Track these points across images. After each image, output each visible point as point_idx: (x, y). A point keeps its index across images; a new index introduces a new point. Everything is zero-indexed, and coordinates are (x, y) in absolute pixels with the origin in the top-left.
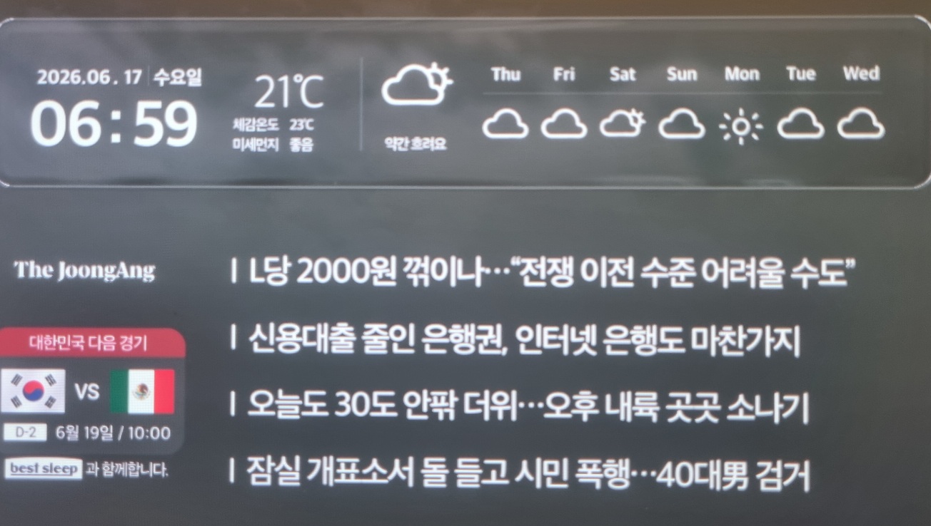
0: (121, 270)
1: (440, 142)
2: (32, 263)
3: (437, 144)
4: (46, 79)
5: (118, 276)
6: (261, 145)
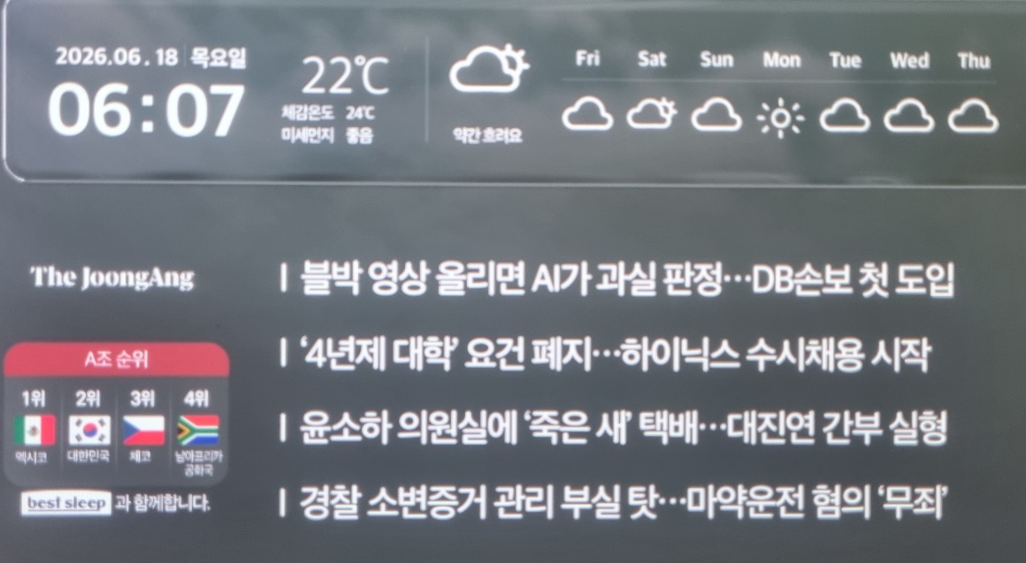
0: (155, 277)
1: (515, 133)
2: (52, 269)
3: (513, 136)
4: (66, 58)
5: (151, 284)
6: (314, 135)
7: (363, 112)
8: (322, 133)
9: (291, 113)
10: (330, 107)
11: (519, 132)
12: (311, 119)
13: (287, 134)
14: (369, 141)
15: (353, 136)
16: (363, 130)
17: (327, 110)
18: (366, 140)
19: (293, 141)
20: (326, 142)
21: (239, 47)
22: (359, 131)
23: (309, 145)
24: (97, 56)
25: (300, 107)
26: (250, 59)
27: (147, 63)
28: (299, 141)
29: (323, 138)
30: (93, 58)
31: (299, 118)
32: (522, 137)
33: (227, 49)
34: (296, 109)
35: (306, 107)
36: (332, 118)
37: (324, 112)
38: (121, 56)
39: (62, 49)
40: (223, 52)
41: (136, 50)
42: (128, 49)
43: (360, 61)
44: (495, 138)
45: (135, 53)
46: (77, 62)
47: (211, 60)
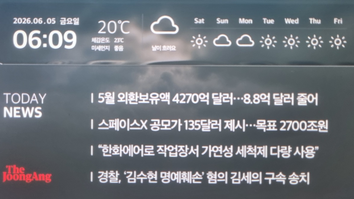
7: (120, 40)
8: (106, 48)
9: (94, 40)
10: (109, 38)
11: (175, 47)
12: (102, 42)
13: (94, 48)
14: (122, 50)
15: (116, 48)
16: (120, 46)
17: (107, 39)
18: (121, 50)
19: (95, 50)
20: (107, 50)
21: (77, 18)
22: (119, 47)
23: (101, 51)
24: (28, 21)
25: (98, 38)
26: (80, 22)
27: (45, 23)
28: (97, 50)
29: (106, 49)
30: (26, 22)
31: (97, 42)
32: (176, 49)
33: (73, 18)
34: (97, 39)
35: (100, 38)
36: (109, 42)
37: (106, 40)
38: (36, 21)
39: (15, 19)
40: (71, 19)
41: (41, 19)
42: (38, 19)
43: (120, 22)
44: (166, 49)
45: (41, 20)
46: (21, 23)
47: (67, 22)
